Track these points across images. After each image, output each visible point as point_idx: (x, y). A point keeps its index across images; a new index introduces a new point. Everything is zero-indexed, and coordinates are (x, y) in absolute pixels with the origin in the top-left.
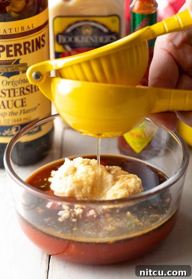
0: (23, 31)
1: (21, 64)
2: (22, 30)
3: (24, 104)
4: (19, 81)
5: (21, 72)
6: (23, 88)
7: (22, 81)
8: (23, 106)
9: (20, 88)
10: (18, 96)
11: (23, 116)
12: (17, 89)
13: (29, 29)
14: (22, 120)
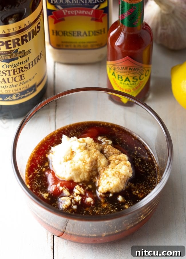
0: (21, 29)
1: (20, 52)
2: (19, 29)
3: (23, 78)
4: (18, 64)
5: (19, 58)
6: (22, 68)
7: (21, 63)
8: (21, 79)
9: (19, 69)
10: (17, 74)
11: (22, 86)
12: (17, 69)
13: (26, 25)
14: (21, 89)
